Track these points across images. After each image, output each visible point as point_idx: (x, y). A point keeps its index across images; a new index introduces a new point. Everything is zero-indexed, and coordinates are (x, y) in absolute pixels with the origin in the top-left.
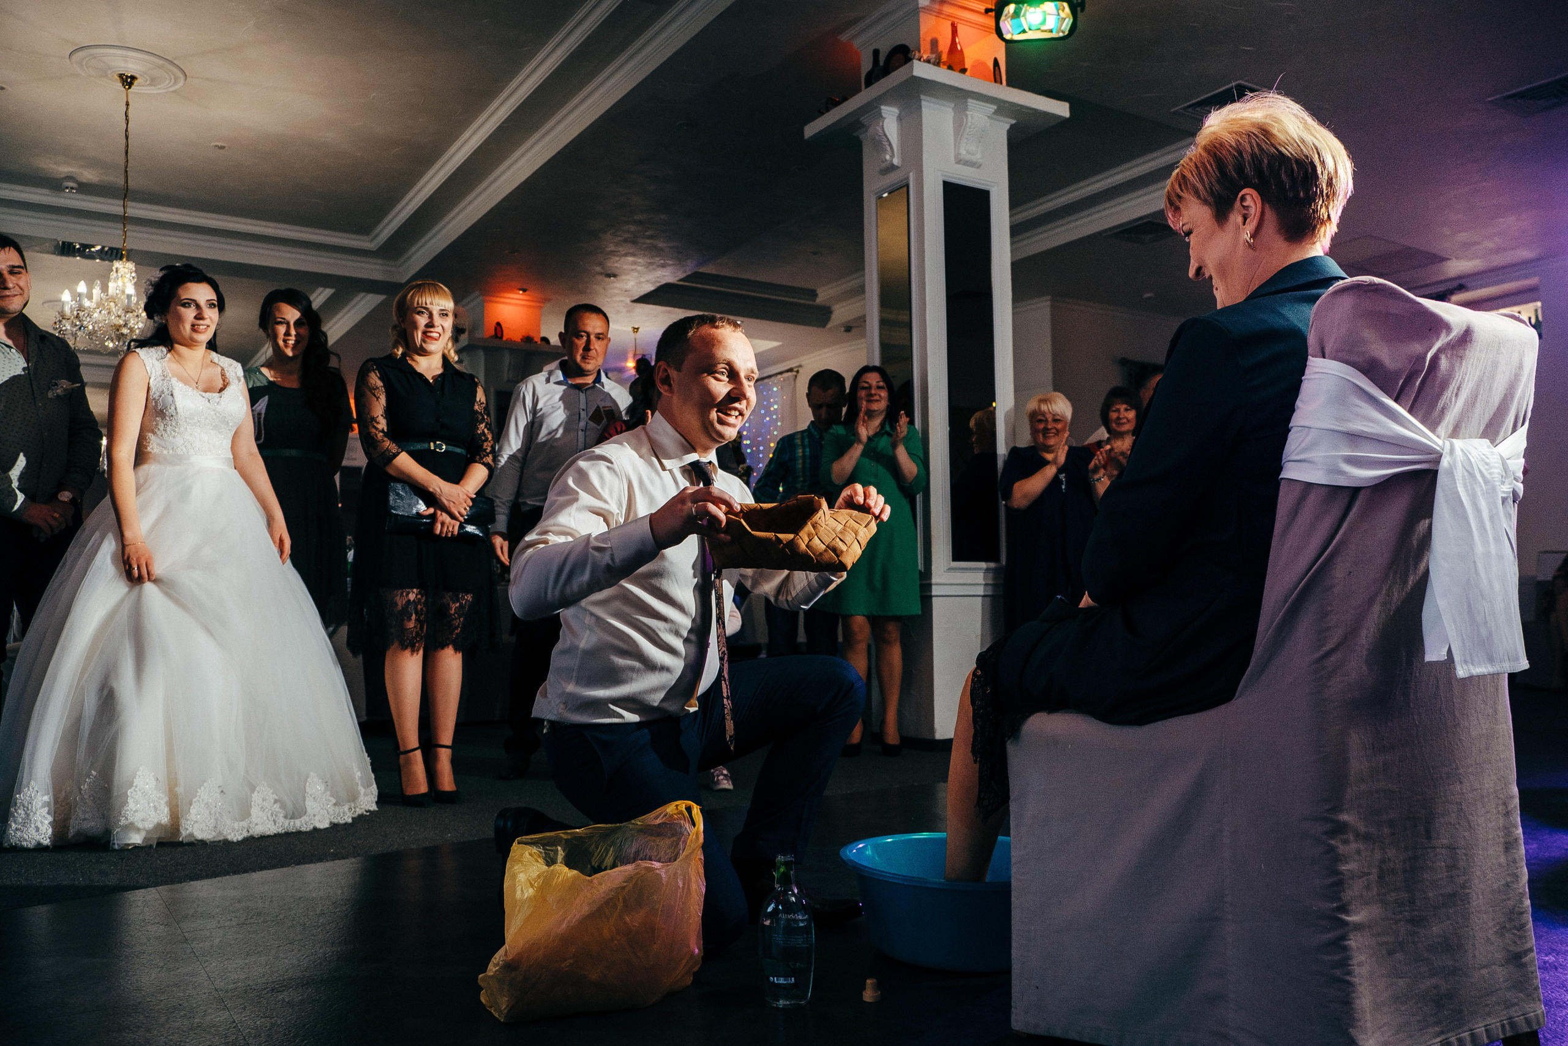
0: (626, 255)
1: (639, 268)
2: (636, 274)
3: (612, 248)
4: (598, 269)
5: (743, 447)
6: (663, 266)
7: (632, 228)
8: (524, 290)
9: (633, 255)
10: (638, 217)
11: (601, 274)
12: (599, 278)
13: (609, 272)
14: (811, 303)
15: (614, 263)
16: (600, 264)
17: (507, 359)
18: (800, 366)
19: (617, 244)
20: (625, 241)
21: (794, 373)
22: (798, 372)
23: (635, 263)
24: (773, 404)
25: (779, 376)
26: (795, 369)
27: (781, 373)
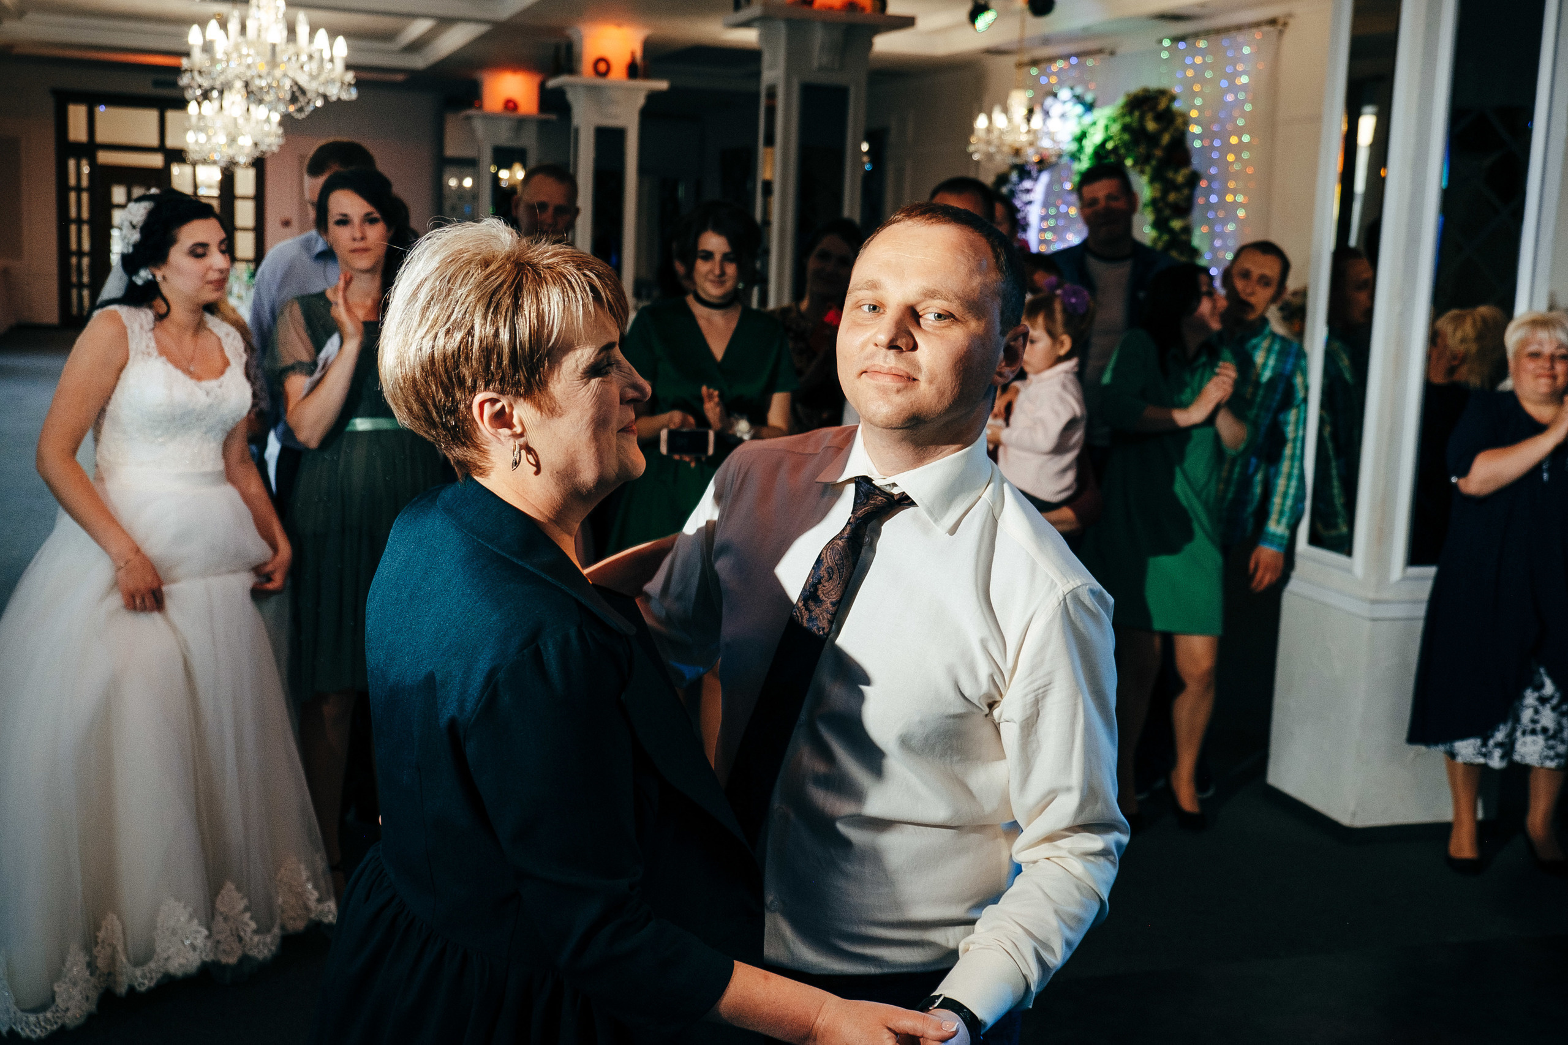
17: (818, 37)
18: (1290, 15)
21: (1279, 27)
22: (1285, 24)
24: (1238, 74)
25: (1254, 30)
26: (1281, 21)
27: (1257, 25)
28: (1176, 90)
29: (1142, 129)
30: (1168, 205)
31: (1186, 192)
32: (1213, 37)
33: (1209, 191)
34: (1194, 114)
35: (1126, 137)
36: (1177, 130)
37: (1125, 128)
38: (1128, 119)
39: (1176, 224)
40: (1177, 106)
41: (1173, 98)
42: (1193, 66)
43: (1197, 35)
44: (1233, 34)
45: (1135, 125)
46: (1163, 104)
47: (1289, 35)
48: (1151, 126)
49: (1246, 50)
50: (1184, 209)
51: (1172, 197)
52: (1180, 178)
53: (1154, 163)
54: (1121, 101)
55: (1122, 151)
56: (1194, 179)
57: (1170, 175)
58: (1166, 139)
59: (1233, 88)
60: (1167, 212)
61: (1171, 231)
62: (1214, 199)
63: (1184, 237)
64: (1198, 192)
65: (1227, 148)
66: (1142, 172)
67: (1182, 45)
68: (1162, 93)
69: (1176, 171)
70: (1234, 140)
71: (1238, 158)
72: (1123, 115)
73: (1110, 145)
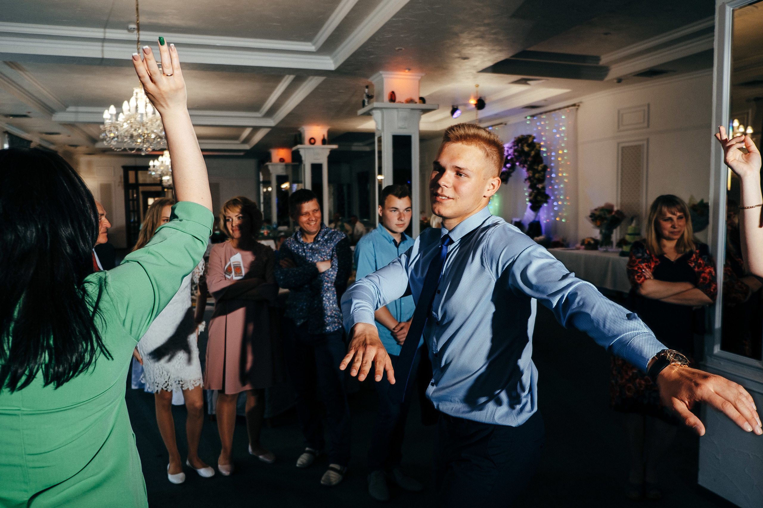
0: (476, 45)
1: (484, 53)
2: (481, 57)
3: (467, 42)
4: (457, 55)
5: (541, 153)
6: (500, 51)
7: (482, 29)
8: (409, 70)
9: (481, 45)
10: (486, 21)
11: (459, 58)
12: (457, 60)
13: (464, 56)
14: (595, 65)
15: (467, 51)
16: (458, 52)
17: (397, 115)
18: (581, 102)
19: (471, 39)
20: (477, 37)
21: (576, 107)
22: (579, 106)
23: (482, 50)
24: (561, 126)
25: (566, 109)
26: (577, 104)
27: (568, 107)
28: (534, 135)
29: (523, 151)
30: (535, 179)
31: (542, 173)
32: (548, 114)
33: (551, 173)
34: (542, 144)
35: (516, 154)
36: (537, 150)
37: (515, 151)
38: (516, 147)
39: (540, 186)
40: (535, 140)
41: (534, 138)
42: (541, 125)
43: (541, 114)
44: (557, 111)
45: (520, 149)
46: (530, 140)
47: (581, 110)
48: (526, 149)
49: (563, 117)
50: (542, 180)
51: (537, 175)
52: (540, 168)
53: (528, 163)
54: (513, 140)
55: (515, 160)
56: (545, 168)
57: (536, 167)
58: (533, 153)
59: (559, 132)
60: (535, 181)
61: (538, 189)
62: (553, 175)
63: (543, 191)
64: (547, 173)
65: (558, 155)
66: (524, 167)
67: (535, 118)
68: (530, 136)
69: (538, 165)
70: (560, 152)
71: (563, 159)
72: (514, 146)
73: (509, 158)
